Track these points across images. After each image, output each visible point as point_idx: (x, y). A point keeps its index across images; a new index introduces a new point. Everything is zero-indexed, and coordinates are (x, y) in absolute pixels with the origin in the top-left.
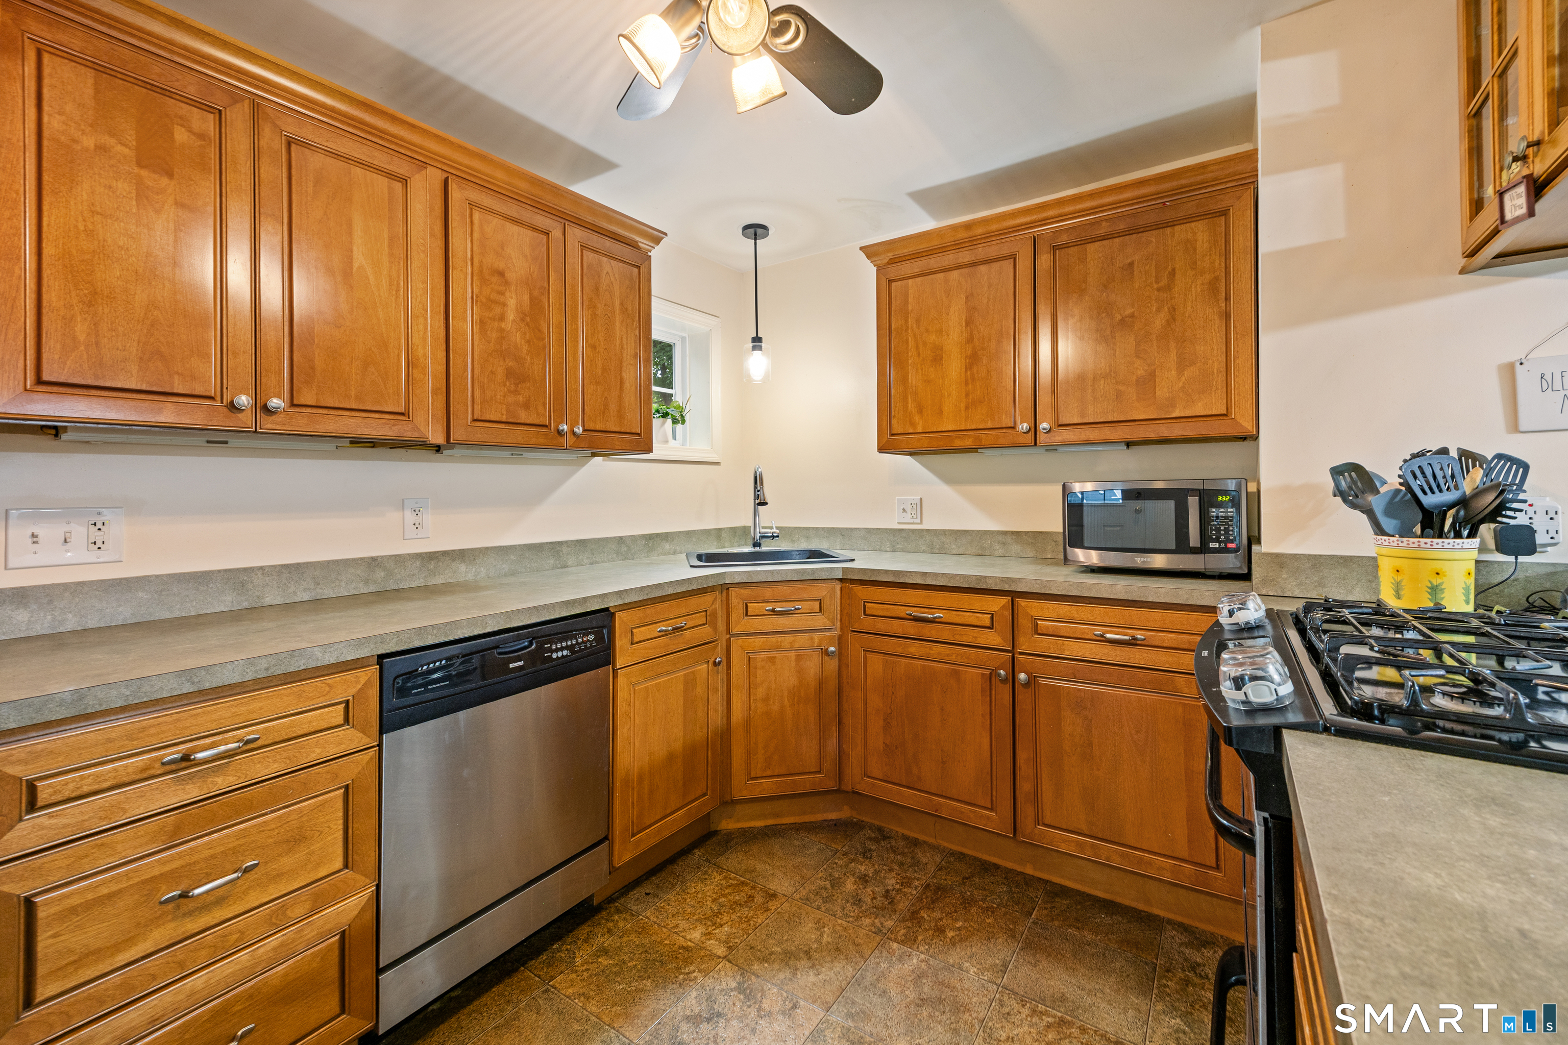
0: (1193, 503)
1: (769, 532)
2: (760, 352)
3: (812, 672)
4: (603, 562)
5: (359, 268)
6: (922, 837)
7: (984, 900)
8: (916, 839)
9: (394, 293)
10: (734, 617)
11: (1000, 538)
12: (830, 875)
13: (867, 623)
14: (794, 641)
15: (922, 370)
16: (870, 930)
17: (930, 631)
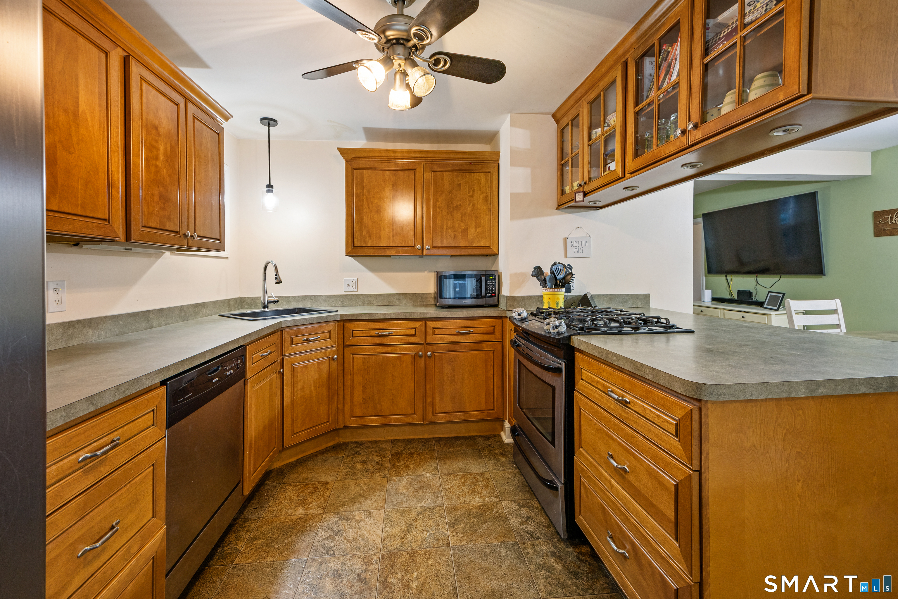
0: (483, 279)
1: (271, 299)
2: (272, 194)
3: (325, 370)
4: (173, 323)
5: (83, 111)
6: (378, 439)
7: (416, 451)
8: (375, 441)
9: (102, 133)
10: (286, 346)
11: (397, 297)
12: (348, 466)
13: (354, 341)
14: (317, 355)
15: (370, 216)
16: (380, 478)
17: (386, 340)
